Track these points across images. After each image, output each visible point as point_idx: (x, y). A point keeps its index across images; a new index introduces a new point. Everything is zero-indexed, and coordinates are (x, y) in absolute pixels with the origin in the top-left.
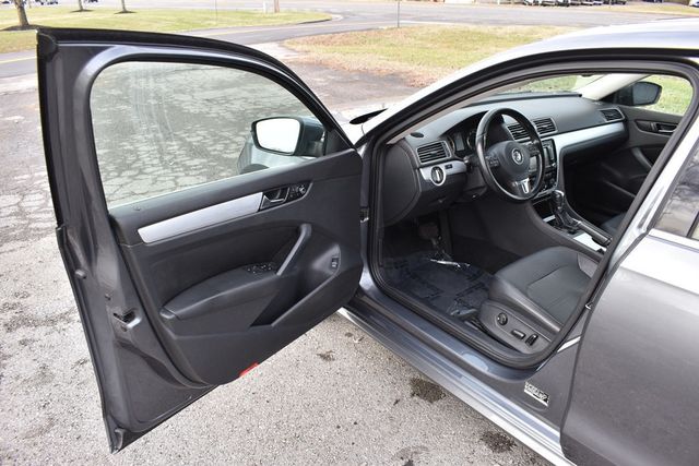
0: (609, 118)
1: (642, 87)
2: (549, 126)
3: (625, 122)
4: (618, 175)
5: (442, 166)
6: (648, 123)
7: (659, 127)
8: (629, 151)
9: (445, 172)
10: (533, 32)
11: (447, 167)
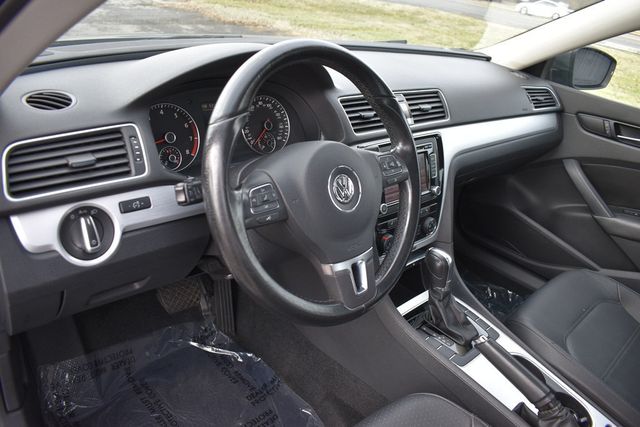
0: (538, 104)
1: (590, 56)
2: (433, 105)
3: (560, 113)
4: (533, 198)
5: (110, 205)
6: (599, 120)
7: (618, 128)
8: (560, 162)
9: (120, 222)
10: (419, 13)
11: (126, 207)
